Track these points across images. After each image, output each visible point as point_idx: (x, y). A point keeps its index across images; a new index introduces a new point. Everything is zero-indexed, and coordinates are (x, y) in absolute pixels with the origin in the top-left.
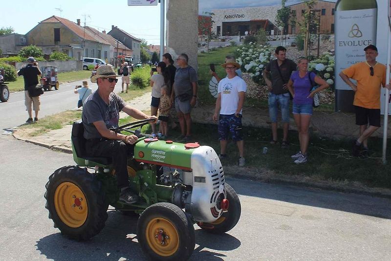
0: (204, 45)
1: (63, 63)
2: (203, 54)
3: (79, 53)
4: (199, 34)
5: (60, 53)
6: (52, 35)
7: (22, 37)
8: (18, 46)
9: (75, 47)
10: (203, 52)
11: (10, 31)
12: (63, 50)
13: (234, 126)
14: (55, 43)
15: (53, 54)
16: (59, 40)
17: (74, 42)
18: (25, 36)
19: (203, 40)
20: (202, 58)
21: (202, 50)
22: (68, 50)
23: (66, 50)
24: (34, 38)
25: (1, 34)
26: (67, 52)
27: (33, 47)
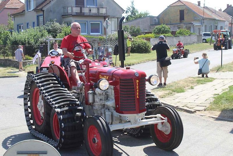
1: (186, 38)
3: (199, 29)
5: (184, 30)
6: (178, 15)
7: (155, 18)
8: (152, 25)
9: (196, 24)
11: (147, 14)
12: (186, 27)
14: (180, 22)
15: (178, 31)
16: (183, 19)
17: (195, 20)
18: (158, 17)
22: (190, 27)
23: (189, 27)
24: (164, 18)
25: (140, 17)
26: (189, 28)
27: (164, 26)
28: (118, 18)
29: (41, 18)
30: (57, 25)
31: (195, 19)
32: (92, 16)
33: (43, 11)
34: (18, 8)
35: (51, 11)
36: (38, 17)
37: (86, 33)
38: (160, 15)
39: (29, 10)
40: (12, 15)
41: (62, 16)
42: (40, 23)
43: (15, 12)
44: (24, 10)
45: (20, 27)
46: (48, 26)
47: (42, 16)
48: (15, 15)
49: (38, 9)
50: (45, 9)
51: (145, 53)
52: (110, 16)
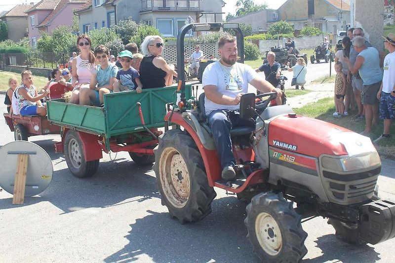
0: (390, 17)
1: (313, 39)
2: (389, 27)
3: (335, 26)
4: (385, 5)
5: (312, 27)
6: (306, 8)
7: (274, 13)
8: (270, 22)
9: (331, 19)
10: (389, 25)
11: (264, 6)
12: (315, 24)
13: (392, 105)
14: (309, 16)
15: (303, 29)
16: (313, 13)
18: (278, 11)
19: (389, 11)
20: (388, 31)
21: (388, 22)
22: (322, 24)
23: (320, 24)
24: (287, 12)
25: (255, 11)
26: (320, 26)
27: (283, 23)
28: (215, 14)
29: (112, 16)
30: (133, 24)
31: (330, 13)
32: (179, 11)
33: (115, 6)
34: (84, 3)
35: (125, 6)
36: (108, 14)
37: (171, 34)
38: (280, 8)
39: (98, 4)
40: (76, 12)
41: (140, 12)
42: (111, 22)
43: (80, 8)
44: (92, 6)
45: (87, 27)
46: (121, 26)
47: (114, 13)
48: (80, 13)
49: (108, 4)
50: (116, 3)
51: (250, 60)
52: (203, 11)
